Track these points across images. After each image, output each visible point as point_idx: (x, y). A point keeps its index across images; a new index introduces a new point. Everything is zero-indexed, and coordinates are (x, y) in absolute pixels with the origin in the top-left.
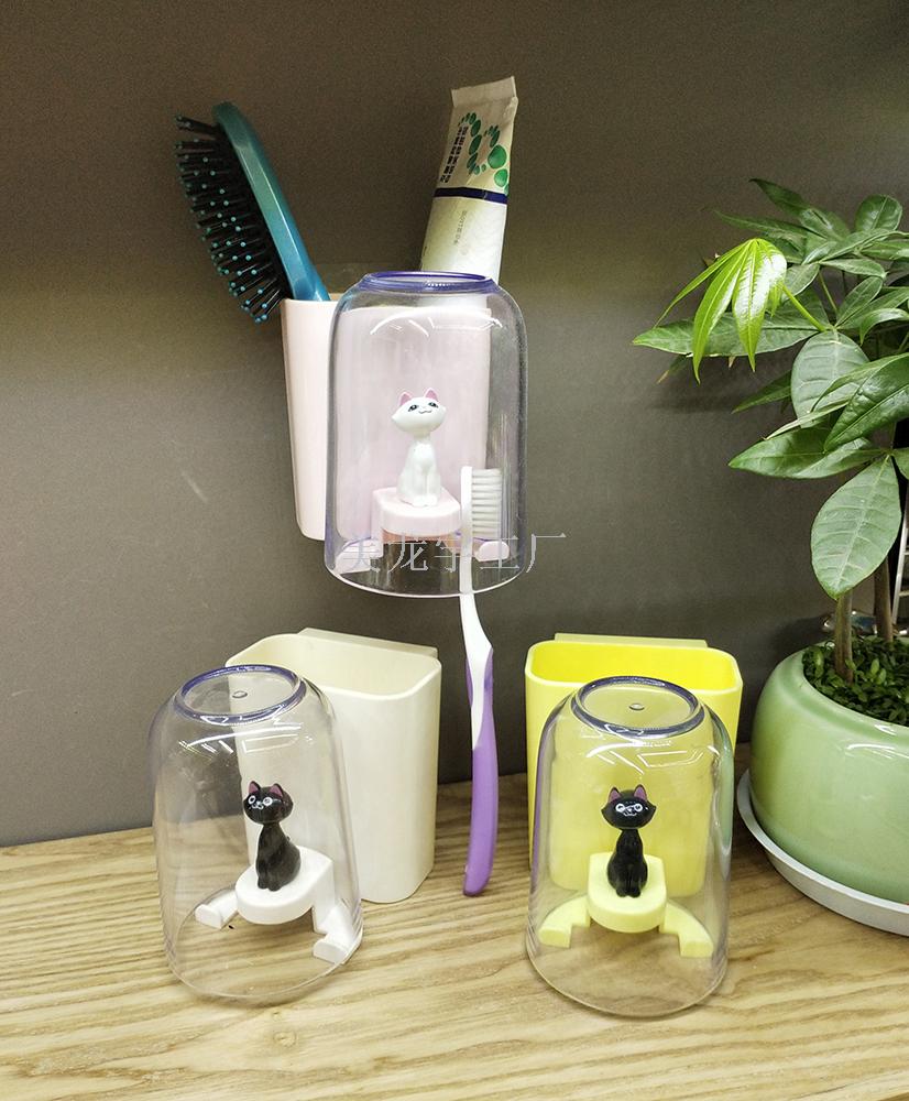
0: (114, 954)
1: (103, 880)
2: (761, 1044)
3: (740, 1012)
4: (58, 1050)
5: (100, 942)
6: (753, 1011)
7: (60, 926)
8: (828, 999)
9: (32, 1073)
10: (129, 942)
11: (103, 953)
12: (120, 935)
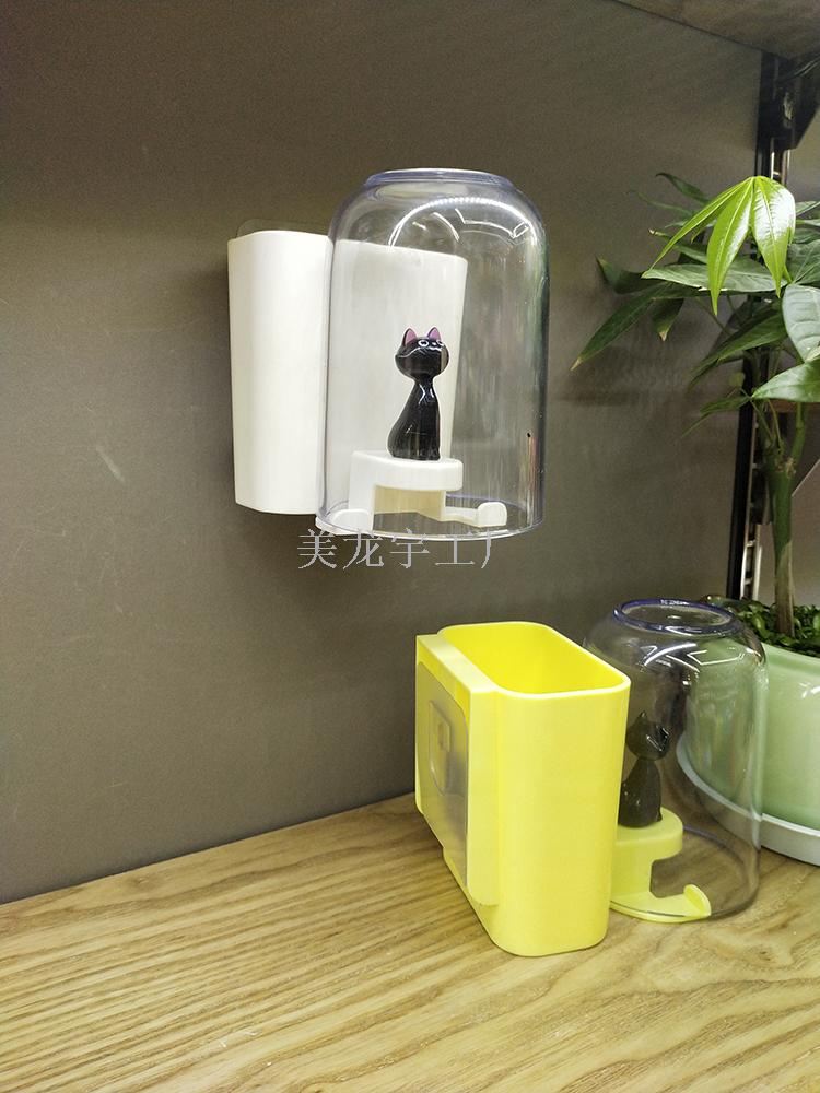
0: (64, 1056)
10: (77, 1036)
12: (60, 1030)
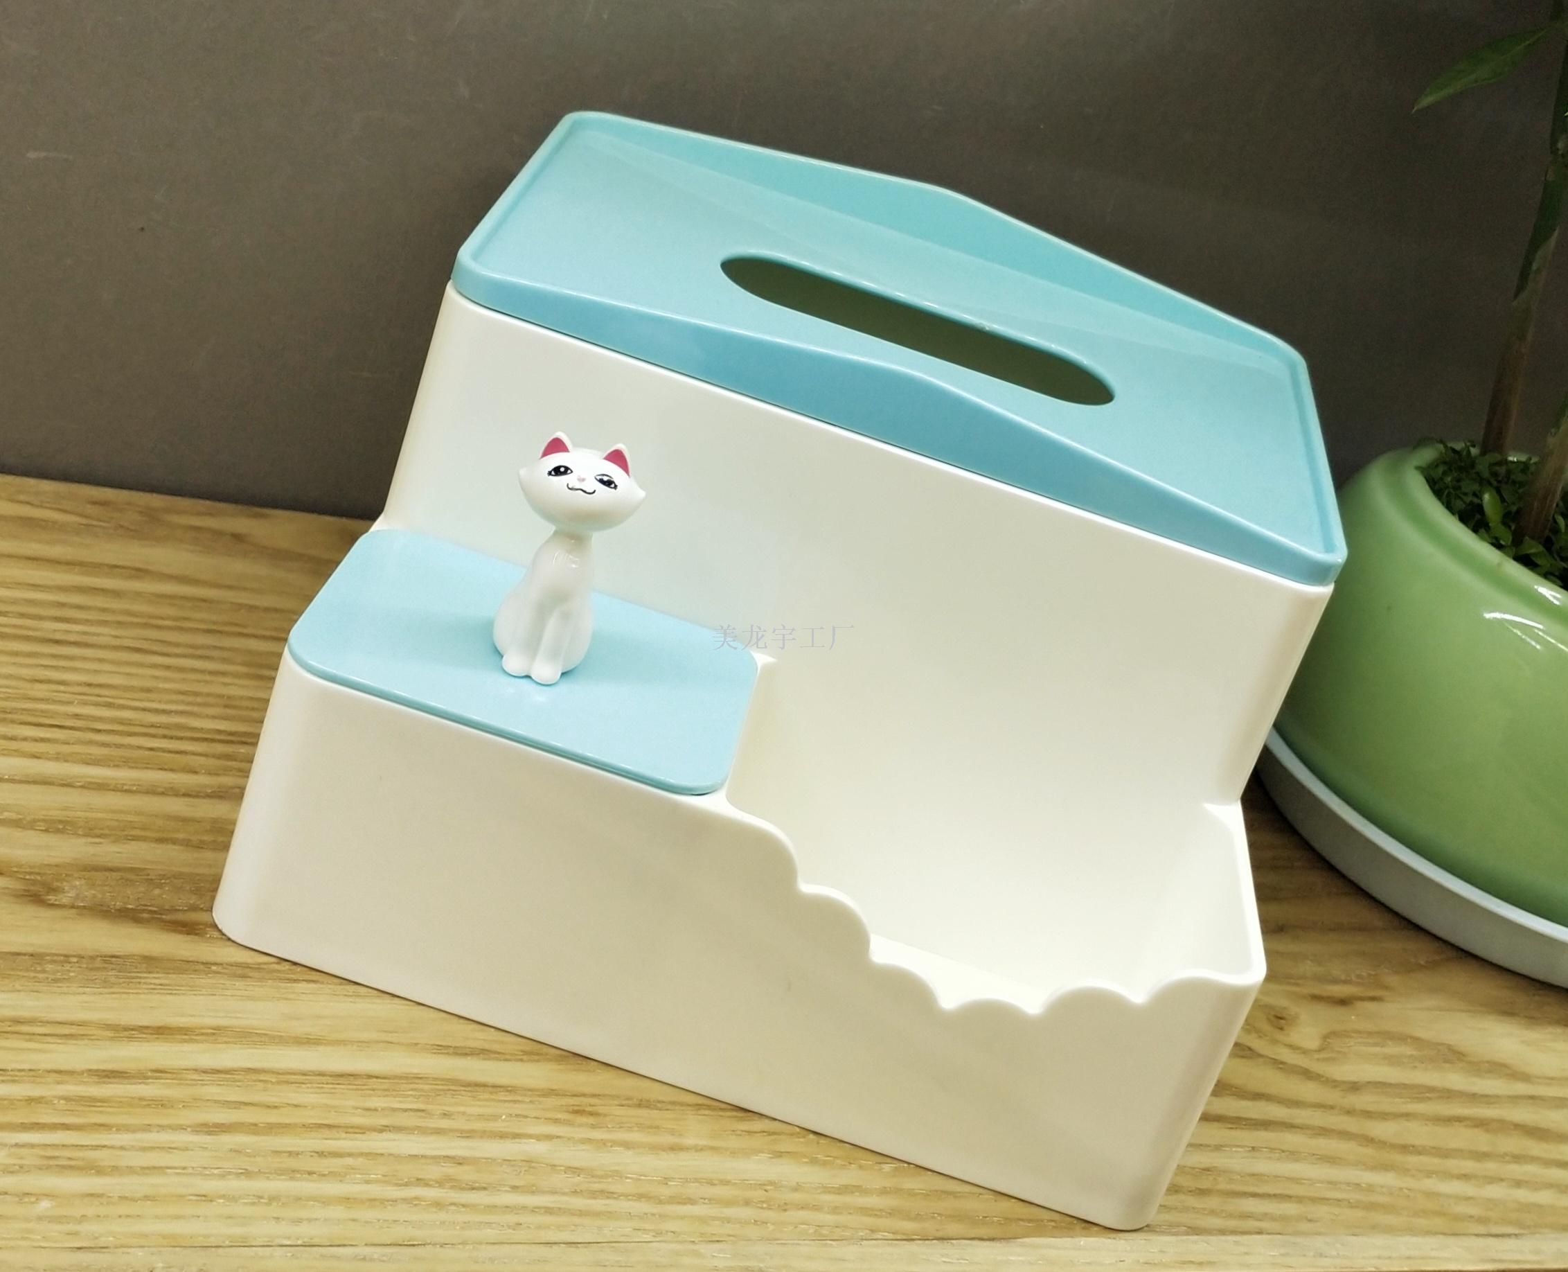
1: (130, 577)
2: (1369, 1141)
3: (1334, 1084)
4: (96, 869)
5: (148, 690)
6: (1355, 1087)
7: (57, 642)
8: (1473, 1098)
9: (52, 898)
11: (157, 711)
